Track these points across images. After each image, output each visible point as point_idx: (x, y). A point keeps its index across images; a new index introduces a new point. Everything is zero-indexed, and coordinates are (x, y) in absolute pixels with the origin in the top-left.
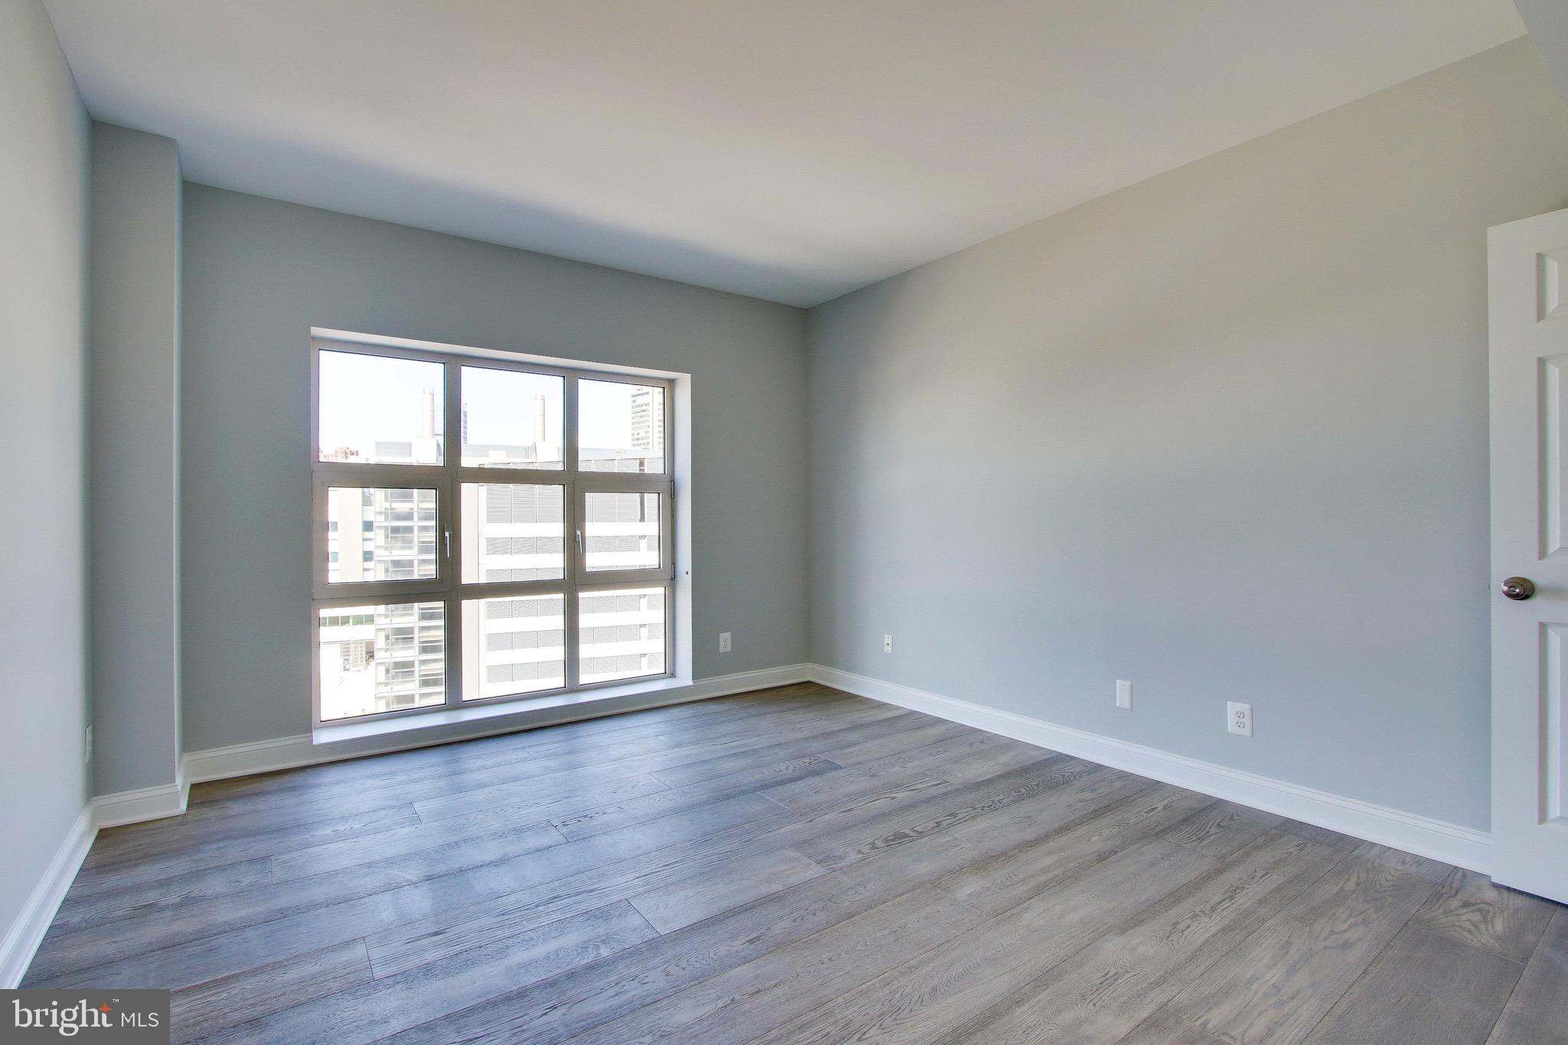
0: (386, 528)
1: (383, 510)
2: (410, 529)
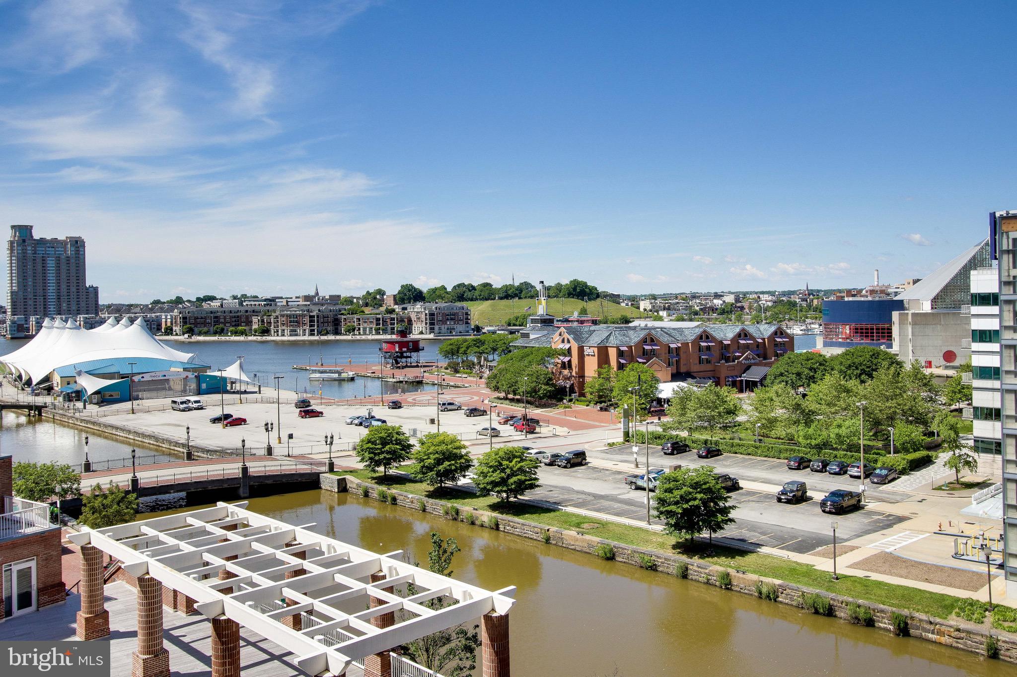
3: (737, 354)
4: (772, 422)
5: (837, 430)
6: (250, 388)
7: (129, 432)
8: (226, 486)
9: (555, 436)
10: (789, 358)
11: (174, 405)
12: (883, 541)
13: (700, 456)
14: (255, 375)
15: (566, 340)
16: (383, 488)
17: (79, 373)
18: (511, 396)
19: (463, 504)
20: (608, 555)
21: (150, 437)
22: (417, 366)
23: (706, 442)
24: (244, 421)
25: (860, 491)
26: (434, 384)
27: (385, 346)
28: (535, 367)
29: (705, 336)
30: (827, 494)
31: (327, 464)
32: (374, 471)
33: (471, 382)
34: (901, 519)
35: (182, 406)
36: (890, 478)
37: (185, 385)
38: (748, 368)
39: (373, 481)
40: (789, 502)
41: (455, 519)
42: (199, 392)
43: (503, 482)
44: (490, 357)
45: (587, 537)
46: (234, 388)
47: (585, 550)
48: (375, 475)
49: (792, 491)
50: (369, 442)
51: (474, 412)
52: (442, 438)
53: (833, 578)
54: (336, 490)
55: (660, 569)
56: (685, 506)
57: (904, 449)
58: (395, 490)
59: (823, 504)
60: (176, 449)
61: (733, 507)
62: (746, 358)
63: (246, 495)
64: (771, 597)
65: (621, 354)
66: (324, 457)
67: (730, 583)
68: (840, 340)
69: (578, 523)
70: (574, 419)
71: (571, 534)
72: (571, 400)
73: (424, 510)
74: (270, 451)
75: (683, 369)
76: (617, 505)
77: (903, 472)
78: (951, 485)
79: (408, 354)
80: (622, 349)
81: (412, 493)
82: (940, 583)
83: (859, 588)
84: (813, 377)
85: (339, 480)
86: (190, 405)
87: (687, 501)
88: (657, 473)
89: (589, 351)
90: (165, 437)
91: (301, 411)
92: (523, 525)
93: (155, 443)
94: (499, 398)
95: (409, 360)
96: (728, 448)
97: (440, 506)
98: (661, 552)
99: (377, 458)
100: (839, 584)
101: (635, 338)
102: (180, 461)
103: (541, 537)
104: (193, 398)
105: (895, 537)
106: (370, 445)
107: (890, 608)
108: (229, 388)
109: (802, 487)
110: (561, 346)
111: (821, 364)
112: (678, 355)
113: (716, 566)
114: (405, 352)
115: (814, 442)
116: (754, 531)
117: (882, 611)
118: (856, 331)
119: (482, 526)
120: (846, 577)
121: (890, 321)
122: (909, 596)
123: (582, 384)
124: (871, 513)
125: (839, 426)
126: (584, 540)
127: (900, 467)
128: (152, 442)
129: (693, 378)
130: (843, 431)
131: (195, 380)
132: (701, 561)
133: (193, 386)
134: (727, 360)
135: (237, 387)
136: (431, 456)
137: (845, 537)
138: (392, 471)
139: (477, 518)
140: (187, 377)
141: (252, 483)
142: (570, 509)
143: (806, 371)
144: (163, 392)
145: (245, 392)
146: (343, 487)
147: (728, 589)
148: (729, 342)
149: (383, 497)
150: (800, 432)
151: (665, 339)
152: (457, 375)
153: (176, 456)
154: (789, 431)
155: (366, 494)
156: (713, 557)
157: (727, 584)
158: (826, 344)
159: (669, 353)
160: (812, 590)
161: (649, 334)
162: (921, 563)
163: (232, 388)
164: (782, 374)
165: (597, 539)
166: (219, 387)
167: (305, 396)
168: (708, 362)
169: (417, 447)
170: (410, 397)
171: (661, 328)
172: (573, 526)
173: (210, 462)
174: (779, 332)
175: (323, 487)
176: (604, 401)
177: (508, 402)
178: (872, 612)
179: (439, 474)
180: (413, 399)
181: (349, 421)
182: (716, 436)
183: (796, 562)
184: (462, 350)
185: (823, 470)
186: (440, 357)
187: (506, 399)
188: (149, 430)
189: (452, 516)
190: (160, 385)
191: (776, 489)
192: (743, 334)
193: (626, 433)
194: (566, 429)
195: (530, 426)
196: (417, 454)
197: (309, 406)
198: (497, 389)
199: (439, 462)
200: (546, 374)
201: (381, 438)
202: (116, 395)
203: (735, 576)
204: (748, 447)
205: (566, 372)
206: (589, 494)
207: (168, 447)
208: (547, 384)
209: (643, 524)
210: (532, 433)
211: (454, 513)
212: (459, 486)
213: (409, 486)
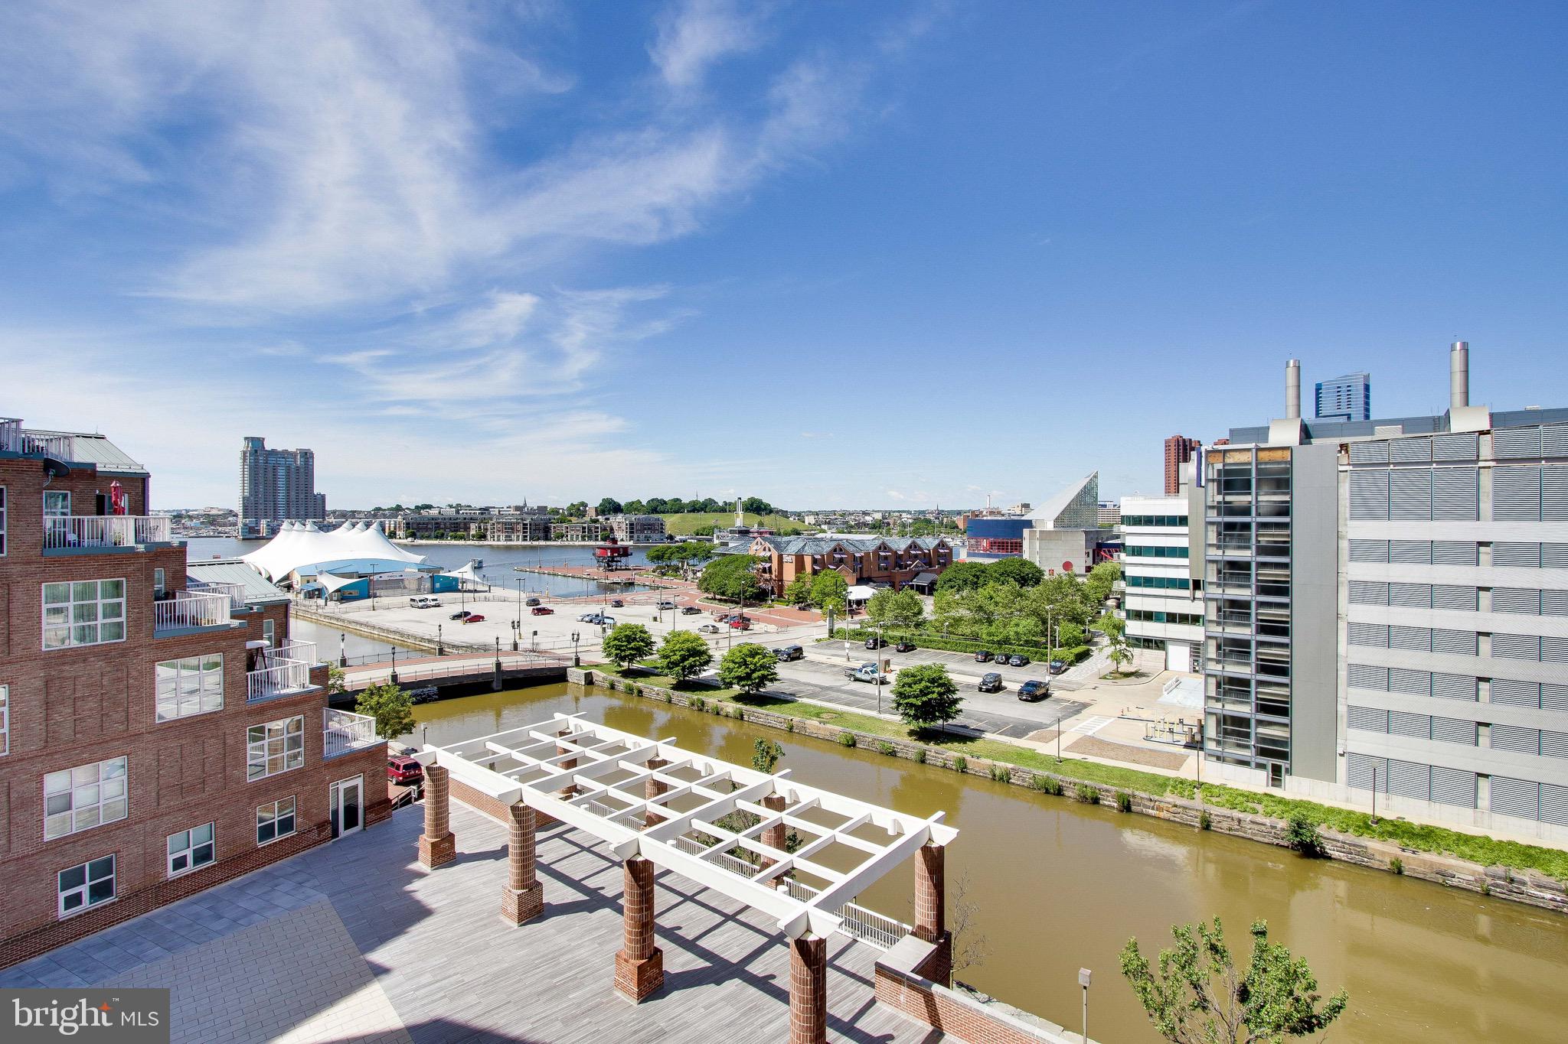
0: (1218, 524)
1: (1216, 504)
2: (1246, 526)
3: (909, 563)
4: (958, 621)
5: (1015, 629)
6: (479, 588)
7: (374, 627)
8: (480, 680)
9: (766, 632)
10: (957, 567)
11: (412, 603)
12: (1081, 725)
13: (899, 651)
14: (484, 576)
15: (767, 549)
16: (629, 681)
17: (321, 573)
18: (718, 597)
19: (707, 696)
20: (850, 743)
21: (395, 632)
22: (626, 569)
23: (902, 638)
24: (483, 618)
25: (1047, 681)
26: (644, 586)
27: (598, 551)
28: (741, 572)
29: (884, 547)
30: (1023, 685)
31: (574, 659)
32: (620, 666)
33: (678, 584)
34: (1085, 706)
35: (420, 604)
36: (1063, 669)
37: (420, 585)
38: (917, 574)
39: (618, 675)
40: (988, 691)
41: (701, 710)
42: (433, 591)
43: (748, 676)
44: (691, 562)
45: (828, 726)
46: (465, 588)
47: (827, 738)
48: (620, 669)
49: (991, 682)
50: (615, 639)
51: (690, 611)
52: (686, 636)
53: (1057, 761)
54: (583, 683)
55: (899, 755)
56: (924, 699)
57: (1067, 644)
58: (640, 683)
59: (1020, 693)
60: (421, 644)
61: (961, 699)
62: (916, 566)
63: (498, 688)
64: (1004, 779)
65: (815, 561)
66: (570, 652)
67: (965, 767)
68: (982, 552)
69: (818, 713)
70: (778, 617)
71: (812, 723)
72: (772, 601)
73: (670, 701)
74: (516, 647)
75: (865, 575)
76: (844, 696)
77: (1071, 664)
78: (1112, 675)
79: (618, 559)
80: (816, 557)
81: (656, 685)
82: (1147, 763)
83: (1082, 770)
84: (976, 583)
85: (586, 674)
86: (428, 603)
87: (926, 695)
88: (872, 667)
89: (787, 558)
90: (410, 632)
91: (534, 609)
92: (767, 715)
93: (400, 638)
94: (707, 598)
95: (619, 564)
96: (921, 644)
97: (685, 698)
98: (898, 739)
99: (623, 654)
100: (1063, 767)
101: (826, 548)
102: (433, 657)
103: (784, 726)
104: (431, 597)
105: (1087, 722)
106: (616, 642)
107: (1113, 788)
108: (460, 587)
109: (998, 678)
110: (762, 554)
111: (983, 572)
112: (861, 562)
113: (952, 752)
114: (616, 557)
115: (996, 639)
116: (970, 718)
117: (1107, 791)
118: (992, 545)
119: (727, 716)
120: (1067, 760)
121: (1021, 536)
122: (1126, 776)
123: (781, 588)
124: (1058, 701)
125: (1017, 625)
126: (825, 729)
127: (1069, 660)
128: (397, 638)
129: (874, 582)
130: (1020, 629)
131: (429, 580)
132: (937, 747)
133: (428, 585)
134: (901, 567)
135: (470, 587)
136: (677, 653)
137: (1048, 722)
138: (635, 666)
139: (722, 709)
140: (422, 577)
141: (505, 677)
142: (805, 700)
143: (971, 578)
144: (399, 591)
145: (476, 591)
146: (589, 680)
147: (962, 772)
148: (902, 553)
149: (630, 690)
150: (983, 630)
151: (851, 549)
152: (665, 578)
153: (428, 651)
154: (973, 629)
155: (612, 687)
156: (946, 743)
157: (963, 768)
158: (969, 555)
159: (854, 560)
160: (1042, 773)
161: (839, 545)
162: (1123, 746)
163: (462, 588)
164: (950, 580)
165: (840, 728)
166: (452, 586)
167: (534, 595)
168: (886, 569)
169: (660, 644)
170: (627, 596)
171: (847, 540)
172: (814, 716)
173: (460, 657)
174: (942, 545)
175: (570, 681)
176: (802, 601)
177: (717, 601)
178: (1097, 791)
179: (683, 669)
180: (632, 599)
181: (580, 618)
182: (906, 633)
183: (1018, 747)
184: (666, 556)
185: (1006, 662)
186: (646, 561)
187: (715, 599)
188: (393, 626)
189: (698, 707)
190: (396, 584)
191: (978, 681)
192: (914, 546)
193: (831, 631)
194: (773, 626)
195: (744, 623)
196: (663, 651)
197: (538, 604)
198: (707, 590)
199: (684, 659)
200: (752, 578)
201: (626, 636)
202: (355, 593)
203: (971, 761)
204: (939, 642)
205: (767, 576)
206: (816, 686)
207: (413, 642)
208: (753, 586)
209: (874, 714)
210: (746, 629)
211: (699, 705)
212: (701, 680)
213: (653, 679)
